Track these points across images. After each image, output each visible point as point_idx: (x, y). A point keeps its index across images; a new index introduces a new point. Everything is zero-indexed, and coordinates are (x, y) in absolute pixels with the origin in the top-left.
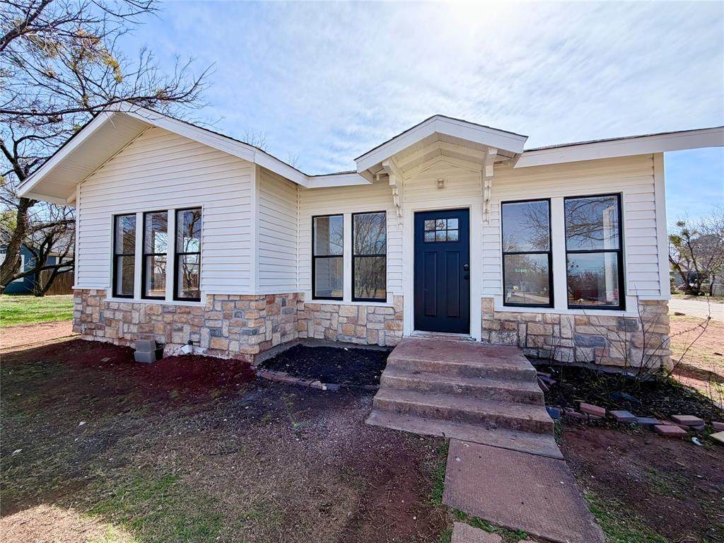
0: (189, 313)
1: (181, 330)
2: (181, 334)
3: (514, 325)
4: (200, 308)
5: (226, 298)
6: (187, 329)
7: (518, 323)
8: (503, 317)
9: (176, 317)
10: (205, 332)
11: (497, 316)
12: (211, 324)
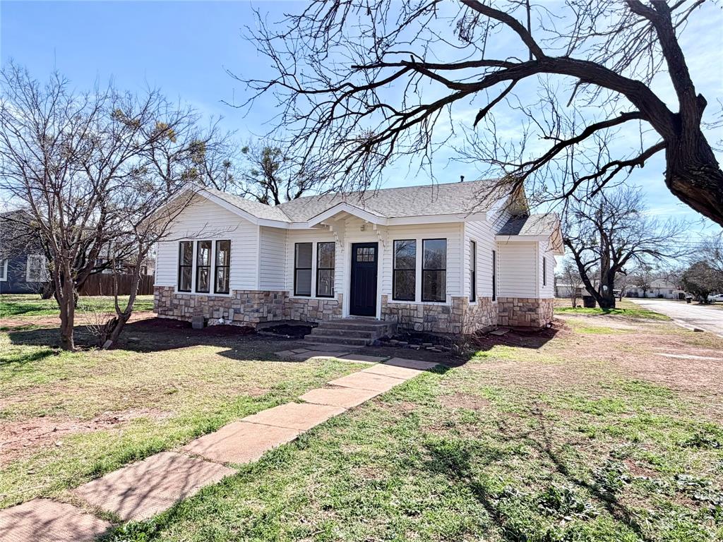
0: (223, 300)
1: (218, 310)
2: (218, 312)
3: (396, 311)
4: (228, 298)
5: (243, 292)
6: (222, 309)
7: (398, 309)
8: (391, 306)
9: (215, 303)
10: (231, 311)
11: (389, 306)
12: (235, 306)
